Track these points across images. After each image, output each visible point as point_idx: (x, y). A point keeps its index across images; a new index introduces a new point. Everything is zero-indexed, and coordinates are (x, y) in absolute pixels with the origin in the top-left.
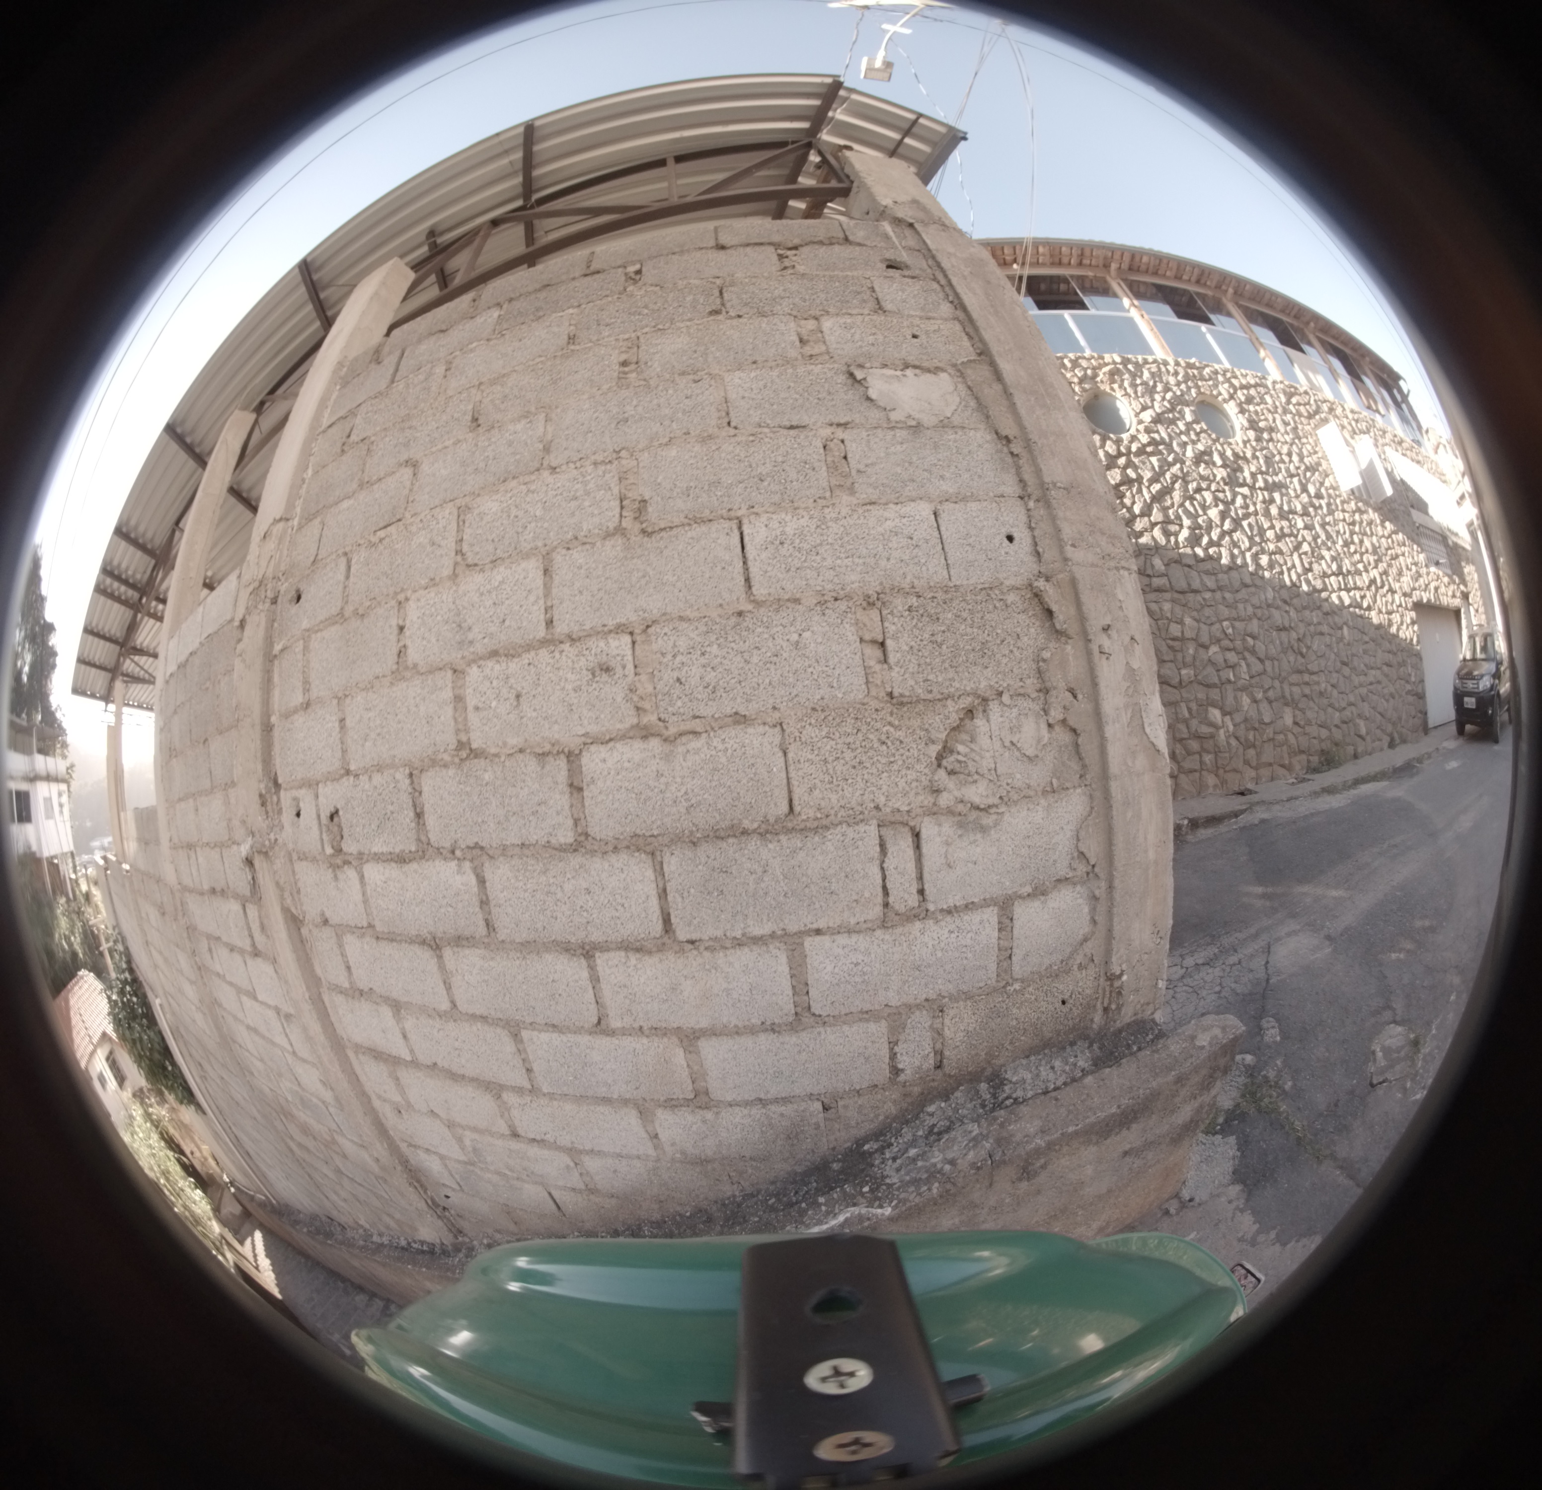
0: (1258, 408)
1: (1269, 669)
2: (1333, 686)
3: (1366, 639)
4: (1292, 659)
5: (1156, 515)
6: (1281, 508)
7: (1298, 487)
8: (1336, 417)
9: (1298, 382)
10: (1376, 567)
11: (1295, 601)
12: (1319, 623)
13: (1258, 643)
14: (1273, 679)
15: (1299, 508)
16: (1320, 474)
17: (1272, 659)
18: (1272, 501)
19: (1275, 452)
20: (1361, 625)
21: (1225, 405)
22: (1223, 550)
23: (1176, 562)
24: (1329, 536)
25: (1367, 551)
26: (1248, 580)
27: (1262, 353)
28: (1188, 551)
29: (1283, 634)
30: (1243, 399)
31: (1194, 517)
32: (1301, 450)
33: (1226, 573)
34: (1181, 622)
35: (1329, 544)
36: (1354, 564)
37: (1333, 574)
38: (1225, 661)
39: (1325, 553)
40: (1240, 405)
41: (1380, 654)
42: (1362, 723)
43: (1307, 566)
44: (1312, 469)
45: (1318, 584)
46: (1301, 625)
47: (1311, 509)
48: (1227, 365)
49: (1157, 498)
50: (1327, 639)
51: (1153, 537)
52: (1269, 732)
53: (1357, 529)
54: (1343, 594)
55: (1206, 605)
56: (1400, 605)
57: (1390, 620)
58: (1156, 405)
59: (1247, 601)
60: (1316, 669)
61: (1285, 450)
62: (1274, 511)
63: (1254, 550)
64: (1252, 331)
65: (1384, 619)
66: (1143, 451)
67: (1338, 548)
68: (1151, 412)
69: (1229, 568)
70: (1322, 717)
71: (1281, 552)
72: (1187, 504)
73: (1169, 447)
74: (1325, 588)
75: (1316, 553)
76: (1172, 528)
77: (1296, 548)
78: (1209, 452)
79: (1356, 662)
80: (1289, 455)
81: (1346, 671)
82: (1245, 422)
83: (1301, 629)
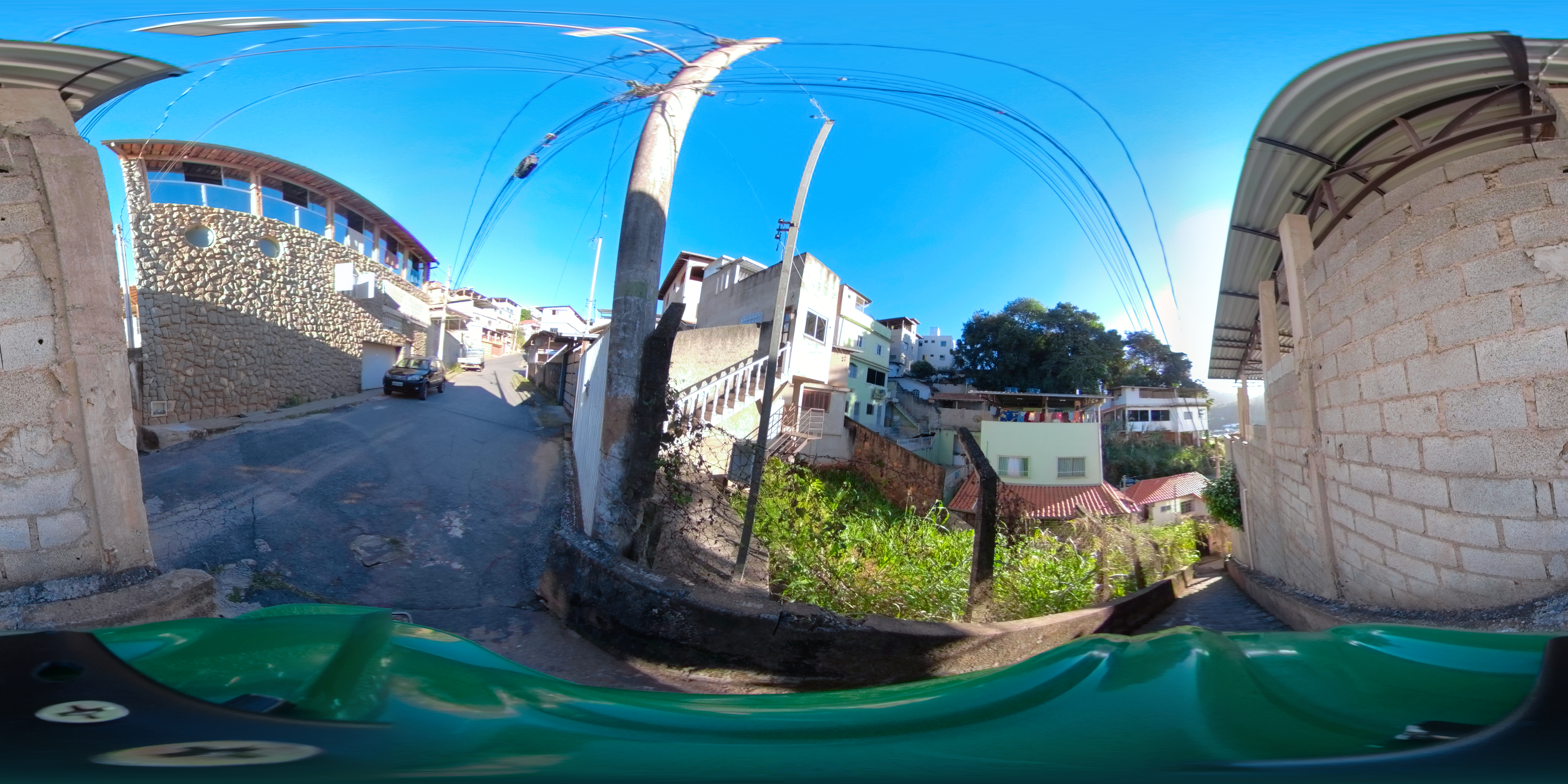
2: (297, 371)
5: (209, 287)
6: (288, 292)
10: (342, 324)
11: (282, 334)
12: (295, 344)
13: (253, 350)
14: (260, 366)
15: (301, 293)
17: (261, 358)
18: (284, 288)
20: (323, 346)
22: (244, 307)
23: (214, 310)
24: (314, 308)
25: (338, 317)
26: (254, 322)
29: (270, 347)
31: (231, 290)
33: (242, 317)
35: (311, 311)
36: (326, 321)
37: (310, 324)
38: (232, 357)
43: (294, 319)
49: (215, 278)
52: (256, 389)
54: (313, 333)
55: (226, 330)
56: (353, 341)
57: (343, 346)
59: (251, 331)
60: (285, 364)
62: (283, 293)
63: (263, 309)
65: (338, 345)
66: (213, 257)
67: (319, 313)
68: (228, 239)
69: (245, 315)
70: (288, 384)
71: (280, 311)
72: (230, 284)
73: (230, 256)
74: (303, 329)
75: (303, 314)
76: (217, 294)
77: (291, 310)
78: (255, 262)
79: (314, 362)
80: (309, 270)
81: (307, 365)
82: (288, 252)
83: (282, 345)
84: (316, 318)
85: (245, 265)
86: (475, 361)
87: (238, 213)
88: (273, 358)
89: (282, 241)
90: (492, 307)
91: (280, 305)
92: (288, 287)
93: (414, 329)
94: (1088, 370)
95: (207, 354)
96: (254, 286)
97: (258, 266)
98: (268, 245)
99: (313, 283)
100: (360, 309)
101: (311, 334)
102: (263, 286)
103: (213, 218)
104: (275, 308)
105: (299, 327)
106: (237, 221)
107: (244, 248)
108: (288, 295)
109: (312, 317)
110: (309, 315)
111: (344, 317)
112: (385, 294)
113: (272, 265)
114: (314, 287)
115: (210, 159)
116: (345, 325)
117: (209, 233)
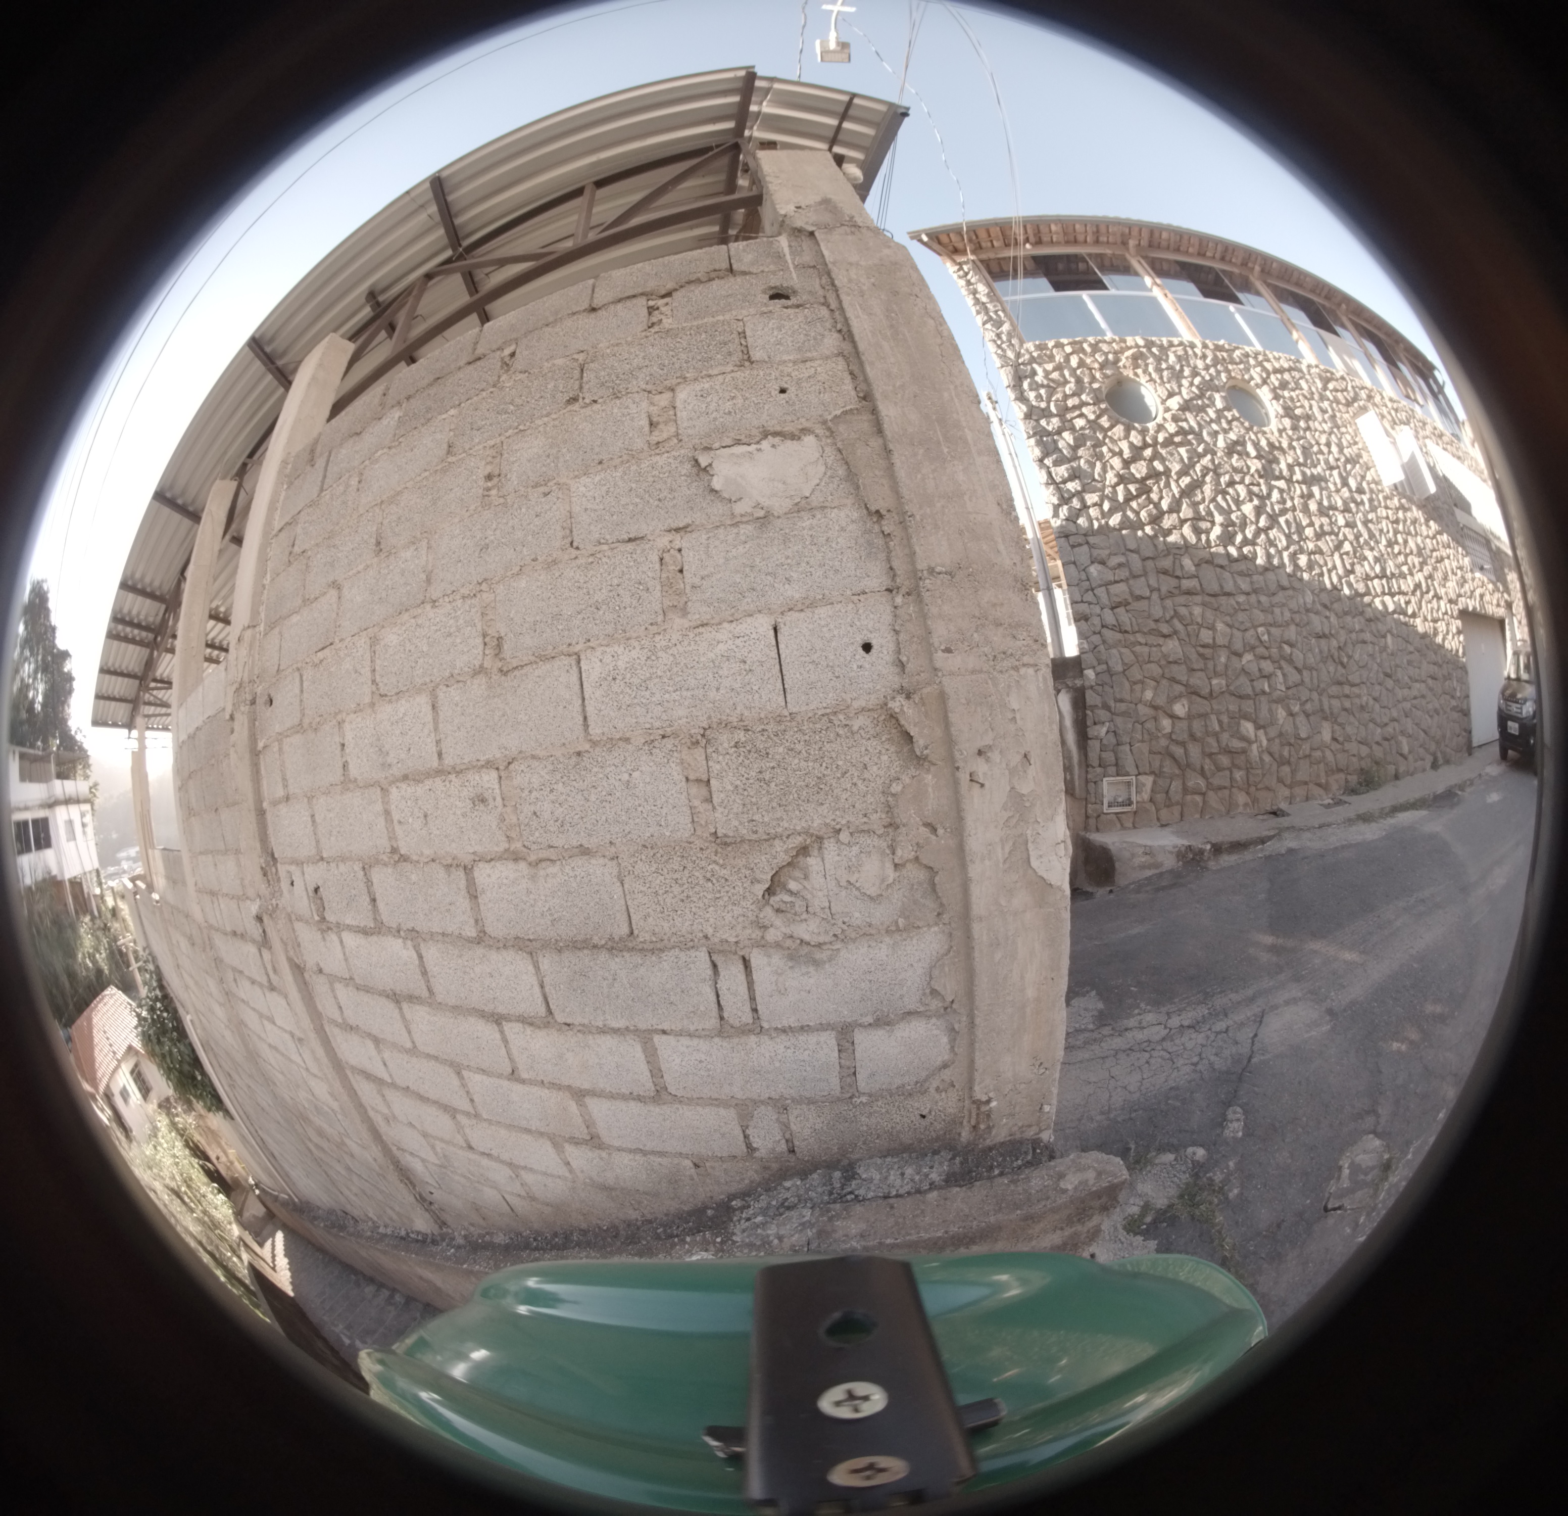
0: (1293, 394)
1: (1307, 680)
2: (1375, 699)
3: (1411, 648)
4: (1332, 669)
5: (1186, 511)
6: (1320, 504)
7: (1338, 481)
8: (1375, 405)
9: (1334, 366)
10: (1421, 570)
11: (1336, 606)
12: (1362, 631)
13: (1294, 650)
14: (1310, 690)
15: (1340, 504)
16: (1361, 467)
17: (1311, 669)
18: (1311, 495)
19: (1313, 442)
20: (1406, 632)
21: (1258, 391)
22: (1258, 549)
23: (1207, 562)
24: (1372, 535)
25: (1411, 553)
26: (1285, 582)
27: (1295, 335)
28: (1221, 550)
29: (1323, 642)
30: (1277, 384)
31: (1227, 513)
32: (1340, 440)
33: (1261, 574)
34: (1212, 628)
35: (1372, 543)
36: (1398, 566)
37: (1377, 577)
38: (1260, 670)
39: (1368, 553)
40: (1273, 390)
41: (1424, 665)
42: (1404, 741)
43: (1349, 567)
44: (1353, 461)
45: (1361, 588)
46: (1342, 632)
47: (1352, 505)
48: (1259, 348)
49: (1187, 492)
50: (1370, 648)
51: (1182, 535)
52: (1306, 748)
53: (1401, 527)
54: (1387, 599)
55: (1240, 608)
56: (1446, 613)
57: (1435, 629)
58: (1184, 391)
59: (1284, 605)
60: (1358, 681)
61: (1323, 440)
62: (1313, 506)
63: (1292, 549)
64: (1283, 311)
65: (1430, 627)
66: (1168, 444)
67: (1382, 548)
68: (1179, 399)
69: (1262, 568)
71: (1321, 552)
72: (1220, 498)
73: (1198, 437)
75: (1358, 553)
76: (1203, 525)
77: (1337, 548)
78: (1242, 442)
82: (1280, 410)
85: (1229, 451)
88: (1329, 669)
96: (1262, 499)
98: (1243, 400)
102: (1276, 494)
104: (1310, 546)
117: (1143, 391)
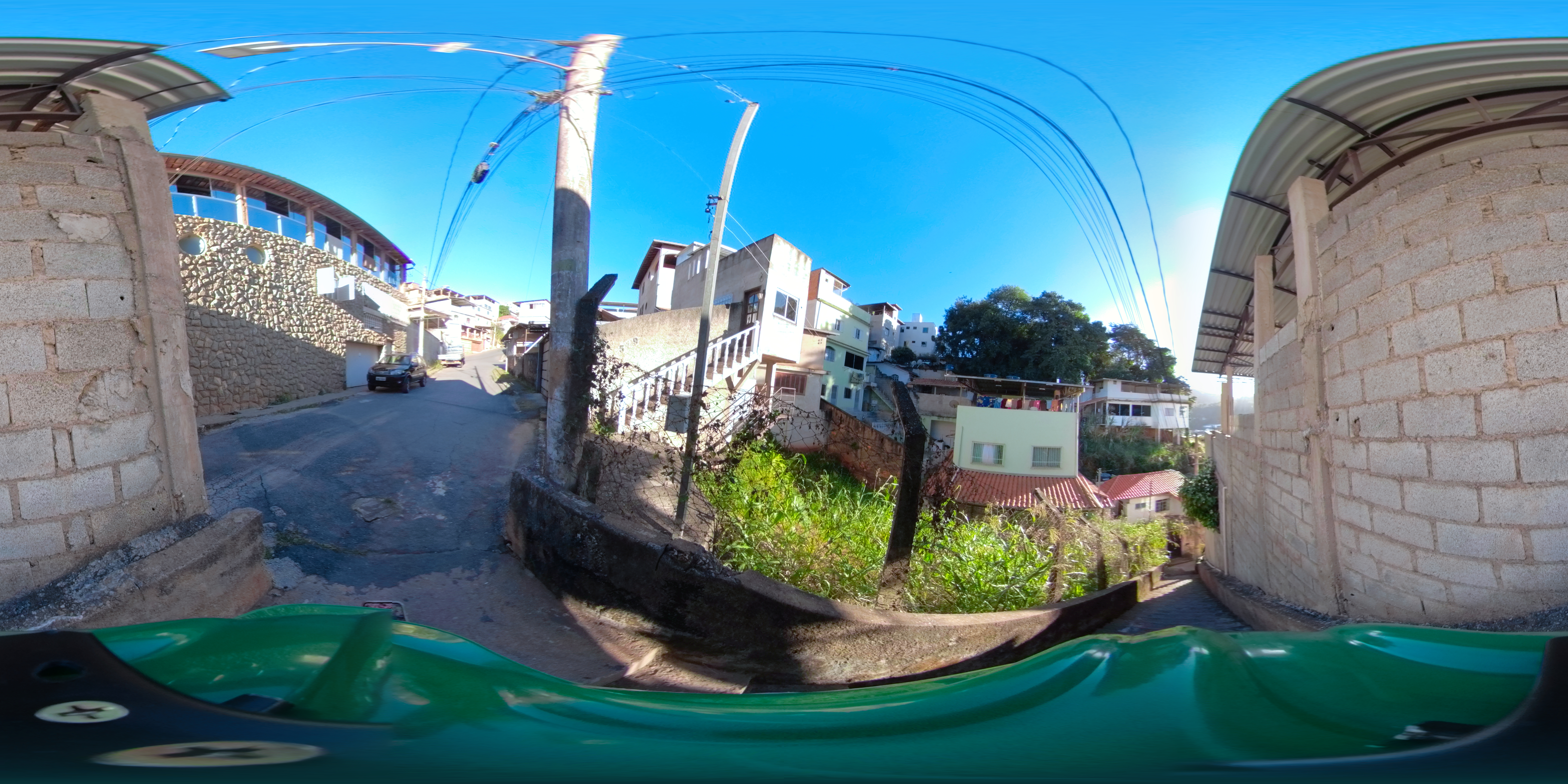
0: (286, 254)
1: (248, 362)
2: (286, 369)
5: (202, 292)
10: (323, 325)
11: (270, 336)
12: (282, 345)
13: (243, 351)
14: (250, 366)
15: (285, 298)
17: (252, 358)
18: (271, 293)
19: (283, 274)
20: (308, 346)
21: (265, 250)
23: (206, 314)
24: (298, 311)
25: (319, 319)
26: (244, 324)
28: (215, 309)
29: (258, 349)
30: (279, 249)
31: (222, 295)
32: (301, 275)
33: (233, 320)
34: (204, 340)
35: (296, 314)
36: (311, 324)
37: (296, 326)
38: (224, 358)
40: (275, 251)
43: (281, 321)
47: (293, 299)
49: (207, 284)
50: (284, 351)
51: (197, 302)
52: (247, 388)
54: (299, 334)
55: (218, 333)
56: (337, 341)
57: (327, 346)
58: (223, 244)
59: (241, 334)
60: (276, 363)
62: (270, 297)
65: (323, 345)
66: (205, 264)
67: (304, 316)
68: (218, 247)
69: (235, 318)
70: (278, 382)
71: (267, 314)
72: (221, 289)
73: (221, 264)
74: (289, 330)
75: (289, 316)
76: (209, 299)
77: (277, 313)
78: (243, 268)
79: (301, 361)
80: (292, 276)
81: (294, 364)
82: (273, 259)
83: (270, 346)
84: (301, 320)
85: (234, 271)
86: (455, 357)
87: (226, 223)
88: (263, 358)
89: (267, 248)
90: (470, 305)
91: (268, 308)
92: (275, 292)
93: (394, 328)
94: (1071, 361)
95: (201, 355)
96: (243, 291)
97: (246, 271)
98: (254, 252)
99: (297, 287)
100: (342, 311)
101: (297, 335)
102: (251, 291)
103: (204, 227)
104: (262, 311)
105: (286, 329)
106: (226, 230)
107: (233, 255)
108: (274, 299)
109: (298, 319)
110: (295, 318)
111: (327, 318)
112: (365, 296)
113: (259, 272)
114: (298, 291)
115: (199, 171)
116: (328, 326)
117: (201, 241)
